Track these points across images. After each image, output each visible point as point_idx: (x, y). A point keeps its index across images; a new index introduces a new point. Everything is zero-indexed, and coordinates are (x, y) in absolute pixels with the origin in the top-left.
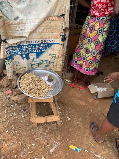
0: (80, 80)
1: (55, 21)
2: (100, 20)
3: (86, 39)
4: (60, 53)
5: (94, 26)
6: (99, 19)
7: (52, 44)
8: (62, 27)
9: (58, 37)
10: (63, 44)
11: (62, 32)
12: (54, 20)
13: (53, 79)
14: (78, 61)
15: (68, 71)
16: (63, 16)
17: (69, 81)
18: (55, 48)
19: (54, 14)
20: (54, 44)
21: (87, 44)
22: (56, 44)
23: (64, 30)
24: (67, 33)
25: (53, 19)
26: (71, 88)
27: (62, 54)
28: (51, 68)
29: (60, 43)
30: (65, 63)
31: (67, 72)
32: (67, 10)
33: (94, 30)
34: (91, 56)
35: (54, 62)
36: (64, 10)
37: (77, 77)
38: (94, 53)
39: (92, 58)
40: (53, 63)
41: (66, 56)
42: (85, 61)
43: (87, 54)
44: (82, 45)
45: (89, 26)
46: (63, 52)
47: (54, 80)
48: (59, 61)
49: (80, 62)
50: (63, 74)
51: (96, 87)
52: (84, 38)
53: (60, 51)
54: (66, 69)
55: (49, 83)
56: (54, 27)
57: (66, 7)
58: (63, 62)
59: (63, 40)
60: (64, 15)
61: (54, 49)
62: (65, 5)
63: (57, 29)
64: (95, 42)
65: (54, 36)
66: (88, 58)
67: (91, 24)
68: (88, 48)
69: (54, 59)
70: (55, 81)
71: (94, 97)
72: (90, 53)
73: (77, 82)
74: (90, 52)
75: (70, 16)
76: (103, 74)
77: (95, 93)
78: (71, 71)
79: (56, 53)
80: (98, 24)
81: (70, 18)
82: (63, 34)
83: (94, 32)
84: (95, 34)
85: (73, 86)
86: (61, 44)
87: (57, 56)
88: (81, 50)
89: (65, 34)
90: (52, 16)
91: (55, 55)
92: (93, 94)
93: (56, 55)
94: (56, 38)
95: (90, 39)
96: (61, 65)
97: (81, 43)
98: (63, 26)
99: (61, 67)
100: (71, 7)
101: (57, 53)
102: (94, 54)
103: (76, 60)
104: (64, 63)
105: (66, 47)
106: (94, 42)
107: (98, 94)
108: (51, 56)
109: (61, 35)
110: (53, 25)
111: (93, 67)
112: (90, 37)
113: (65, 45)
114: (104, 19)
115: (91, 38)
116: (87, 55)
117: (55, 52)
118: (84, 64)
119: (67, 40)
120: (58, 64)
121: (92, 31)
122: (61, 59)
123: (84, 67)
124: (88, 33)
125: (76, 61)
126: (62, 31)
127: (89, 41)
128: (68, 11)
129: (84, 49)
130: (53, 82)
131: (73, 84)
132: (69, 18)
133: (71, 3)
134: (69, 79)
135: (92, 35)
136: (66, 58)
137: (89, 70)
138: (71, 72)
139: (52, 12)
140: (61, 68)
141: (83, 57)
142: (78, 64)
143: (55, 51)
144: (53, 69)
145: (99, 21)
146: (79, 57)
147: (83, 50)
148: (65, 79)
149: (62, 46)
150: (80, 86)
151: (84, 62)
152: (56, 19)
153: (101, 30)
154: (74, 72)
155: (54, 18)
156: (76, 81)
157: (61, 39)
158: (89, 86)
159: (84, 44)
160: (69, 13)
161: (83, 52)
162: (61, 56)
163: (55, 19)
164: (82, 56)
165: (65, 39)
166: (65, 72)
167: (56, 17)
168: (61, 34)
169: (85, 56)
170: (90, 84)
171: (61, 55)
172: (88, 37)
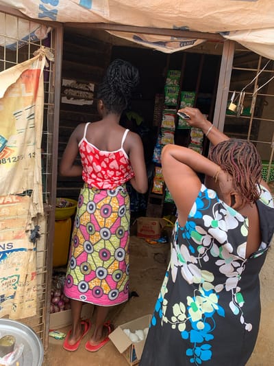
0: (88, 325)
1: (13, 204)
2: (116, 193)
3: (97, 233)
4: (29, 271)
5: (109, 204)
6: (114, 192)
7: (8, 252)
8: (29, 214)
9: (20, 235)
10: (35, 249)
11: (30, 224)
12: (8, 202)
13: (14, 344)
14: (87, 283)
15: (56, 308)
16: (29, 192)
17: (60, 336)
18: (16, 261)
19: (8, 192)
20: (12, 251)
21: (102, 241)
22: (16, 250)
23: (33, 219)
24: (43, 225)
25: (5, 202)
26: (69, 353)
27: (34, 271)
28: (7, 314)
29: (27, 248)
30: (44, 291)
31: (54, 311)
32: (35, 182)
33: (112, 212)
34: (116, 262)
35: (15, 294)
36: (29, 182)
37: (80, 320)
38: (120, 254)
39: (117, 265)
40: (13, 297)
41: (45, 274)
42: (104, 277)
43: (105, 262)
44: (89, 247)
45: (98, 207)
46: (36, 265)
47: (18, 347)
48: (28, 289)
49: (93, 284)
50: (41, 322)
51: (127, 331)
52: (91, 231)
53: (30, 265)
54: (49, 304)
55: (4, 358)
56: (9, 216)
57: (33, 176)
58: (38, 291)
59: (35, 238)
60: (32, 190)
61: (14, 264)
62: (30, 174)
63: (18, 219)
64: (117, 232)
65: (11, 236)
66: (109, 270)
67: (101, 204)
68: (105, 248)
69: (16, 288)
70: (20, 350)
71: (129, 360)
72: (112, 258)
73: (83, 332)
74: (112, 254)
75: (44, 191)
76: (137, 296)
77: (128, 348)
78: (63, 307)
79: (19, 271)
80: (115, 200)
81: (44, 195)
82: (33, 228)
83: (112, 216)
84: (115, 219)
85: (71, 347)
86: (31, 250)
87: (22, 280)
88: (89, 256)
89: (37, 228)
90: (4, 196)
91: (16, 278)
92: (125, 352)
93: (19, 276)
94: (17, 237)
95: (107, 230)
96: (35, 298)
97: (87, 243)
98: (31, 211)
99: (33, 304)
100: (44, 177)
101: (21, 272)
102: (121, 256)
103: (82, 282)
104: (41, 292)
105: (42, 253)
106: (116, 234)
107: (134, 350)
108: (5, 281)
109: (27, 231)
110: (8, 213)
111: (124, 283)
112: (106, 226)
113: (38, 249)
114: (120, 190)
115: (109, 227)
116: (107, 264)
117: (17, 270)
118: (104, 283)
119: (43, 237)
120: (26, 297)
121: (109, 215)
122: (34, 283)
123: (105, 292)
124: (99, 220)
125: (83, 284)
126: (31, 222)
127: (105, 234)
128: (38, 184)
129: (97, 253)
130: (14, 352)
131: (72, 342)
132: (42, 196)
133: (44, 170)
134: (61, 330)
135: (110, 221)
136: (45, 278)
137: (118, 293)
138: (64, 309)
139: (4, 189)
140: (35, 305)
141: (97, 271)
142: (89, 289)
143: (15, 268)
144: (13, 314)
145: (115, 195)
146: (88, 272)
147: (95, 255)
148: (50, 331)
149: (33, 252)
150: (92, 342)
151: (104, 281)
152: (15, 200)
153: (123, 209)
154: (70, 308)
155: (9, 199)
156: (79, 331)
157: (30, 238)
158: (111, 336)
159: (95, 242)
160: (41, 188)
161: (96, 261)
162: (33, 277)
163: (11, 201)
164: (94, 269)
165: (38, 236)
166: (48, 314)
167: (14, 197)
168: (28, 228)
169: (102, 267)
170: (113, 329)
171: (32, 274)
172: (101, 228)
